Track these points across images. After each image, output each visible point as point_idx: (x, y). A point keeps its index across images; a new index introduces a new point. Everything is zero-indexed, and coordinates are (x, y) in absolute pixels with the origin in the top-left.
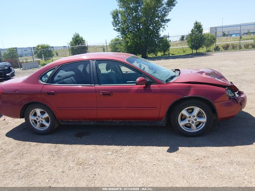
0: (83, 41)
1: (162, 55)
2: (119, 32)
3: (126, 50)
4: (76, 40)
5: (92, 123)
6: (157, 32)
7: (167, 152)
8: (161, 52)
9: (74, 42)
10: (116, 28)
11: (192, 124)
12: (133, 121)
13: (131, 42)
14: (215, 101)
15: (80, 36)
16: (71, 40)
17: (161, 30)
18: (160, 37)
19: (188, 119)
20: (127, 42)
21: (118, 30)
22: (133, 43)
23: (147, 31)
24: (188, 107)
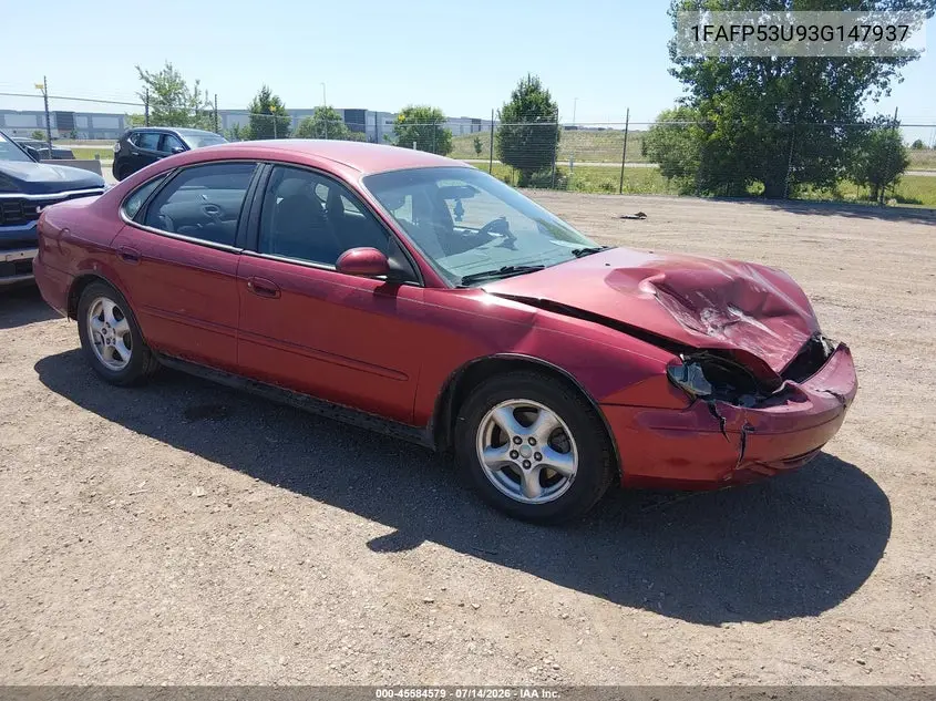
0: (549, 105)
1: (864, 198)
2: (688, 85)
3: (701, 156)
4: (523, 100)
5: (233, 382)
6: (851, 99)
7: (368, 544)
8: (860, 182)
9: (518, 109)
10: (679, 69)
11: (524, 470)
12: (344, 406)
13: (723, 128)
14: (609, 399)
15: (543, 88)
16: (509, 100)
17: (870, 93)
18: (859, 120)
19: (513, 446)
20: (710, 127)
21: (686, 75)
22: (732, 134)
23: (807, 90)
24: (516, 398)
